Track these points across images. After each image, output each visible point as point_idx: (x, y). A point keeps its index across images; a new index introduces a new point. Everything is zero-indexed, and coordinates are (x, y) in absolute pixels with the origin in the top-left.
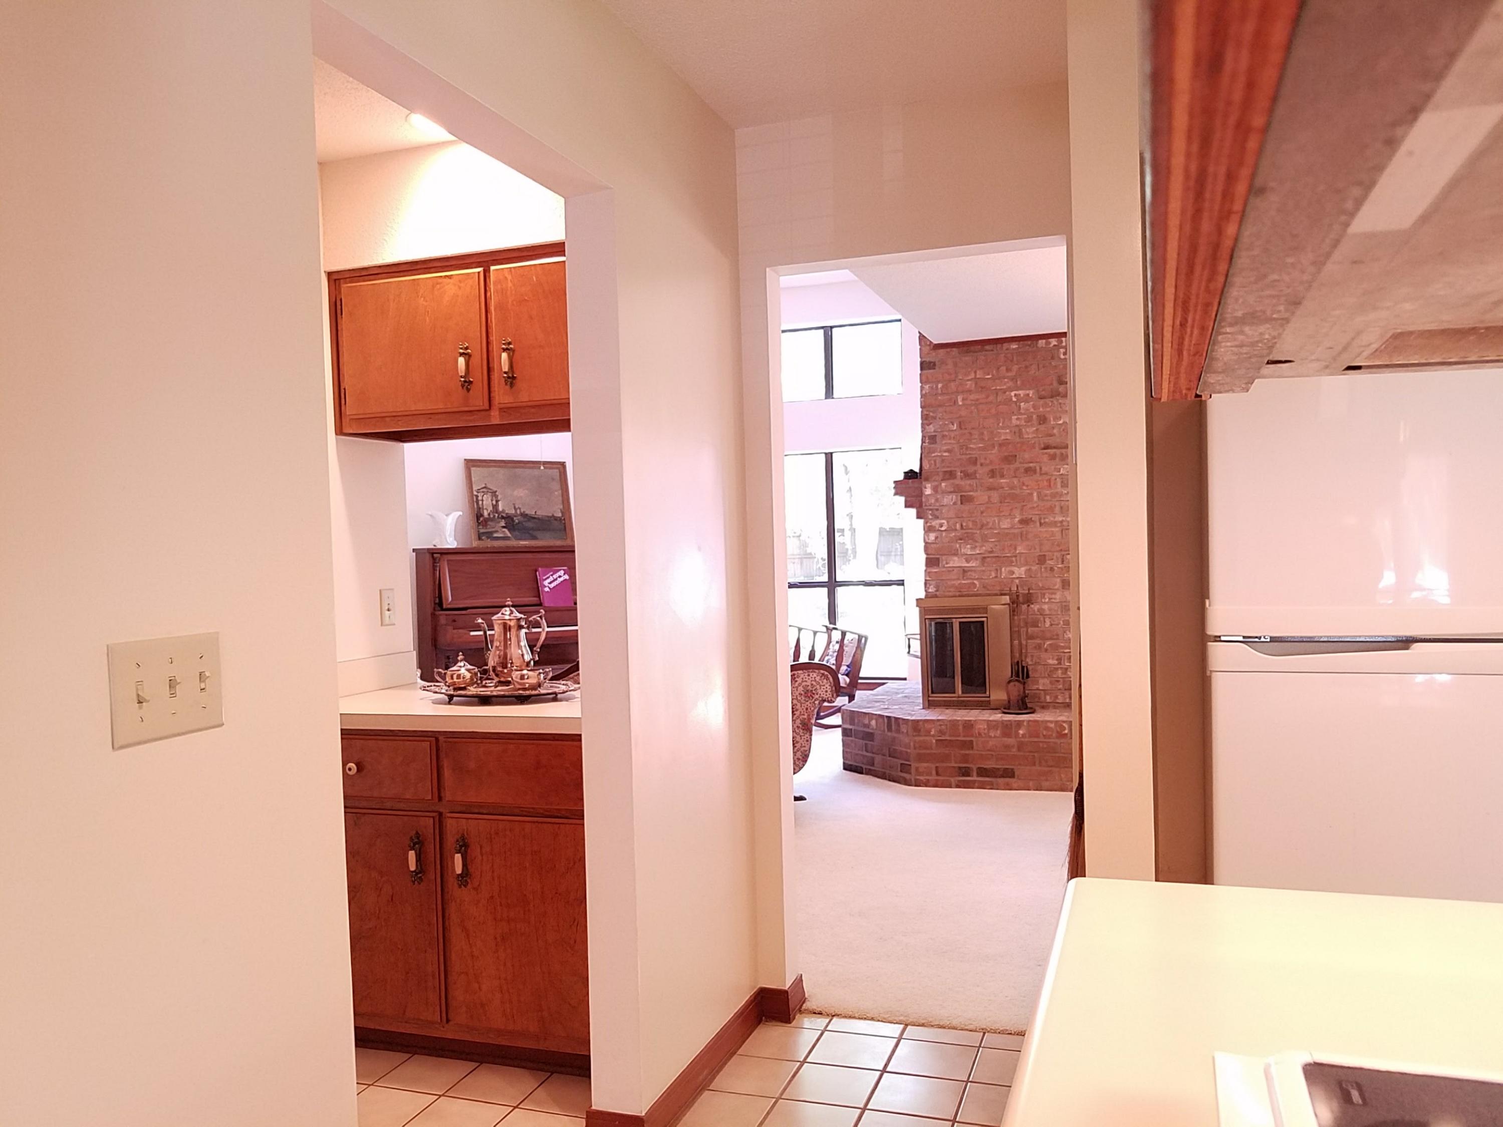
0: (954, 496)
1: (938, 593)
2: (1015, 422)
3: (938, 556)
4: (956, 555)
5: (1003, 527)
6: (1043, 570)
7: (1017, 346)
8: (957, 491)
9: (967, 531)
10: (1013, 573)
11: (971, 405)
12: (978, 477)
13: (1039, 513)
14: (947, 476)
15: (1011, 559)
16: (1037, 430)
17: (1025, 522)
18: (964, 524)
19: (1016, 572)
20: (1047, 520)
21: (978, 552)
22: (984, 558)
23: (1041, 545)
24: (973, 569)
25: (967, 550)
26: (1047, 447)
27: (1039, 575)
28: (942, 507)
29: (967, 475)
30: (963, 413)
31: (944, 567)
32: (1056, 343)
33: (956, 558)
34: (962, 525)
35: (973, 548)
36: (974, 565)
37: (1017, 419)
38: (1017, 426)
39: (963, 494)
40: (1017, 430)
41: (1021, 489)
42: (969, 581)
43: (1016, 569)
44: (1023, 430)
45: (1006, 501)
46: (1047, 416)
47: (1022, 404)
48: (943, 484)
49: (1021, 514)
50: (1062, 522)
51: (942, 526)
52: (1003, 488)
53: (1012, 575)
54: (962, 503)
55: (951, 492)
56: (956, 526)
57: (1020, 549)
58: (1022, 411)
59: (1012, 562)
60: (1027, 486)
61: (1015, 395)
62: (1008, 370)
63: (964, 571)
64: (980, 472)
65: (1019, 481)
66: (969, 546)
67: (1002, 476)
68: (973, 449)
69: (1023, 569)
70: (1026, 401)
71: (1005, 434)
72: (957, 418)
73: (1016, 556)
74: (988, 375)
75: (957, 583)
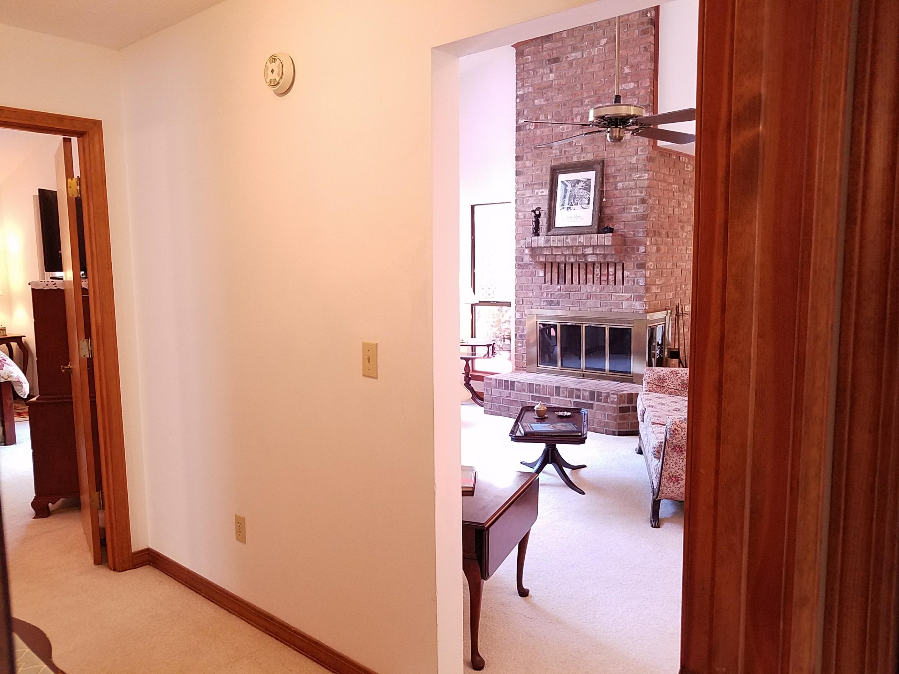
0: (655, 247)
1: (649, 310)
2: (673, 204)
4: (654, 285)
5: (668, 267)
6: (676, 294)
7: (675, 157)
10: (669, 295)
11: (662, 190)
12: (663, 236)
13: (676, 260)
14: (653, 234)
15: (668, 287)
16: (678, 210)
17: (673, 265)
21: (661, 283)
22: (662, 286)
23: (676, 279)
24: (659, 294)
28: (652, 254)
29: (659, 235)
31: (651, 293)
32: (684, 160)
34: (657, 266)
36: (659, 291)
38: (674, 206)
40: (673, 208)
41: (673, 245)
42: (658, 302)
44: (675, 209)
45: (669, 252)
46: (680, 203)
47: (675, 193)
48: (652, 239)
49: (672, 260)
50: (682, 266)
51: (651, 266)
52: (668, 244)
54: (657, 252)
55: (655, 245)
56: (655, 267)
57: (672, 282)
58: (675, 198)
59: (669, 289)
60: (675, 243)
61: (674, 187)
62: (673, 171)
63: (656, 295)
64: (663, 233)
65: (673, 240)
66: (658, 279)
67: (668, 237)
68: (662, 218)
70: (677, 192)
71: (671, 211)
73: (670, 286)
74: (667, 172)
75: (654, 302)
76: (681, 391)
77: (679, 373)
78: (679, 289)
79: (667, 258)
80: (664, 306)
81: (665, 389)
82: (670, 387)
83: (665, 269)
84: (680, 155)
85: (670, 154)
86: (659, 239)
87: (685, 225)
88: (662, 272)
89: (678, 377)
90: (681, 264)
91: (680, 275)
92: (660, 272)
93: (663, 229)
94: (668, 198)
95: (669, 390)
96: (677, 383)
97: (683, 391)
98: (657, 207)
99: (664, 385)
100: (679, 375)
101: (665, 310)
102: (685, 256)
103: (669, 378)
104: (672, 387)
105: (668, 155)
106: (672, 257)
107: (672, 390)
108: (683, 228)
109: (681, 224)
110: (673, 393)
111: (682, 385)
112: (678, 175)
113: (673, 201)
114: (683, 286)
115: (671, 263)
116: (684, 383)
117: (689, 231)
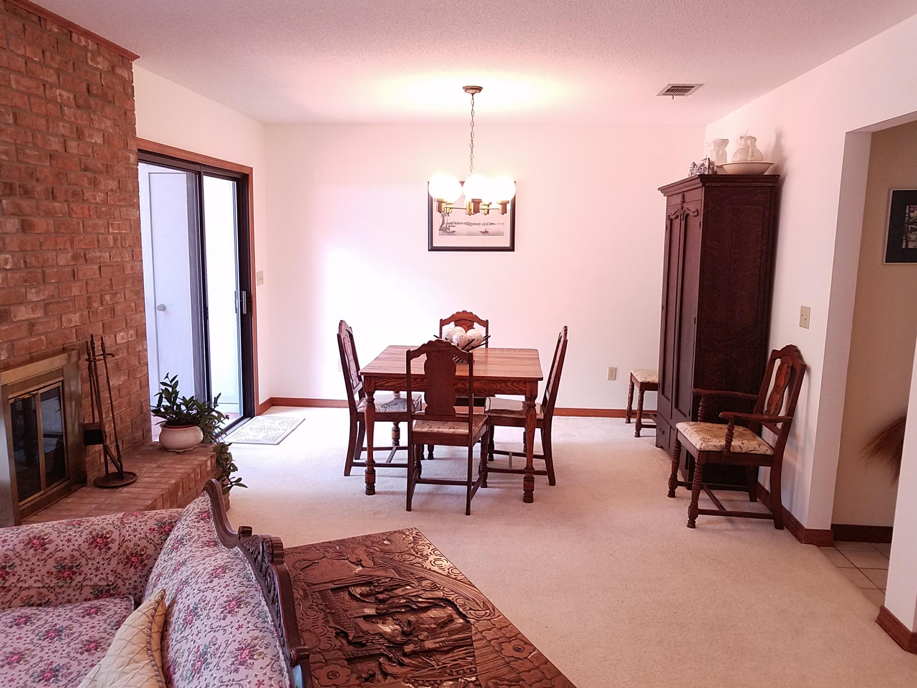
0: (16, 221)
1: (9, 360)
2: (62, 131)
3: (6, 308)
4: (22, 303)
5: (61, 263)
6: (91, 314)
7: (57, 31)
8: (18, 213)
9: (30, 270)
10: (70, 321)
11: (23, 93)
12: (36, 196)
13: (84, 247)
14: (7, 191)
16: (78, 145)
17: (75, 257)
18: (28, 260)
19: (73, 320)
20: (90, 255)
21: (42, 298)
22: (48, 304)
23: (87, 284)
24: (40, 320)
25: (32, 296)
26: (86, 169)
27: (88, 322)
28: (5, 236)
29: (27, 193)
30: (17, 101)
31: (13, 322)
32: (85, 44)
33: (22, 308)
34: (25, 262)
35: (38, 292)
36: (39, 315)
37: (63, 126)
38: (63, 135)
39: (24, 218)
40: (62, 140)
41: (70, 216)
42: (37, 338)
43: (72, 316)
44: (68, 142)
45: (61, 231)
46: (84, 130)
47: (66, 108)
48: (4, 201)
49: (72, 248)
50: (100, 258)
51: (6, 264)
52: (56, 213)
53: (71, 323)
54: (24, 231)
55: (13, 214)
56: (20, 263)
57: (75, 291)
58: (65, 118)
59: (69, 307)
60: (76, 213)
61: (60, 95)
62: (52, 58)
63: (31, 325)
64: (38, 189)
65: (68, 206)
66: (33, 290)
67: (54, 198)
68: (29, 156)
69: (78, 314)
70: (70, 107)
71: (55, 145)
72: (11, 107)
73: (71, 300)
74: (36, 57)
75: (26, 342)
76: (58, 590)
77: (51, 542)
78: (95, 305)
79: (57, 244)
80: (60, 342)
81: (11, 593)
82: (26, 585)
83: (52, 266)
84: (72, 30)
85: (39, 17)
86: (26, 204)
87: (101, 178)
88: (44, 273)
89: (47, 552)
90: (98, 254)
91: (97, 276)
92: (39, 275)
93: (37, 180)
94: (47, 115)
95: (24, 594)
96: (44, 571)
97: (61, 587)
98: (11, 130)
99: (7, 585)
100: (51, 547)
101: (64, 350)
102: (106, 239)
103: (22, 560)
104: (31, 582)
105: (35, 19)
106: (72, 243)
107: (33, 592)
108: (94, 183)
109: (90, 174)
110: (34, 599)
111: (59, 572)
112: (71, 71)
113: (61, 124)
114: (107, 298)
115: (70, 254)
116: (64, 567)
117: (112, 190)
